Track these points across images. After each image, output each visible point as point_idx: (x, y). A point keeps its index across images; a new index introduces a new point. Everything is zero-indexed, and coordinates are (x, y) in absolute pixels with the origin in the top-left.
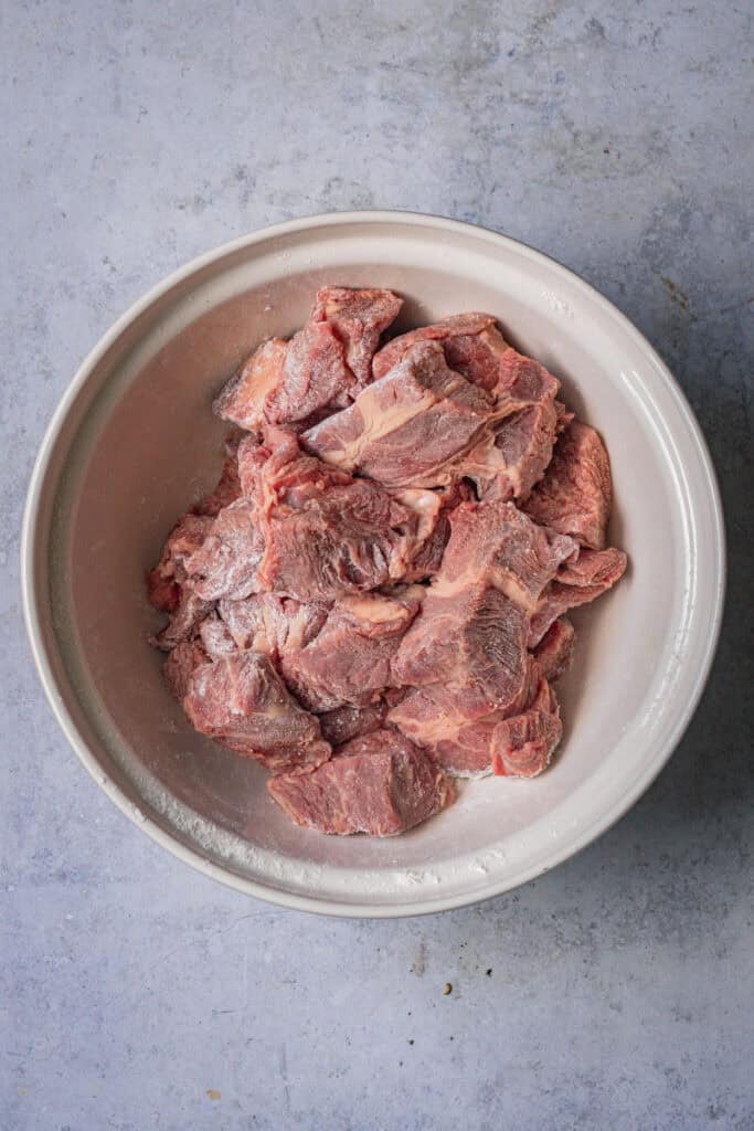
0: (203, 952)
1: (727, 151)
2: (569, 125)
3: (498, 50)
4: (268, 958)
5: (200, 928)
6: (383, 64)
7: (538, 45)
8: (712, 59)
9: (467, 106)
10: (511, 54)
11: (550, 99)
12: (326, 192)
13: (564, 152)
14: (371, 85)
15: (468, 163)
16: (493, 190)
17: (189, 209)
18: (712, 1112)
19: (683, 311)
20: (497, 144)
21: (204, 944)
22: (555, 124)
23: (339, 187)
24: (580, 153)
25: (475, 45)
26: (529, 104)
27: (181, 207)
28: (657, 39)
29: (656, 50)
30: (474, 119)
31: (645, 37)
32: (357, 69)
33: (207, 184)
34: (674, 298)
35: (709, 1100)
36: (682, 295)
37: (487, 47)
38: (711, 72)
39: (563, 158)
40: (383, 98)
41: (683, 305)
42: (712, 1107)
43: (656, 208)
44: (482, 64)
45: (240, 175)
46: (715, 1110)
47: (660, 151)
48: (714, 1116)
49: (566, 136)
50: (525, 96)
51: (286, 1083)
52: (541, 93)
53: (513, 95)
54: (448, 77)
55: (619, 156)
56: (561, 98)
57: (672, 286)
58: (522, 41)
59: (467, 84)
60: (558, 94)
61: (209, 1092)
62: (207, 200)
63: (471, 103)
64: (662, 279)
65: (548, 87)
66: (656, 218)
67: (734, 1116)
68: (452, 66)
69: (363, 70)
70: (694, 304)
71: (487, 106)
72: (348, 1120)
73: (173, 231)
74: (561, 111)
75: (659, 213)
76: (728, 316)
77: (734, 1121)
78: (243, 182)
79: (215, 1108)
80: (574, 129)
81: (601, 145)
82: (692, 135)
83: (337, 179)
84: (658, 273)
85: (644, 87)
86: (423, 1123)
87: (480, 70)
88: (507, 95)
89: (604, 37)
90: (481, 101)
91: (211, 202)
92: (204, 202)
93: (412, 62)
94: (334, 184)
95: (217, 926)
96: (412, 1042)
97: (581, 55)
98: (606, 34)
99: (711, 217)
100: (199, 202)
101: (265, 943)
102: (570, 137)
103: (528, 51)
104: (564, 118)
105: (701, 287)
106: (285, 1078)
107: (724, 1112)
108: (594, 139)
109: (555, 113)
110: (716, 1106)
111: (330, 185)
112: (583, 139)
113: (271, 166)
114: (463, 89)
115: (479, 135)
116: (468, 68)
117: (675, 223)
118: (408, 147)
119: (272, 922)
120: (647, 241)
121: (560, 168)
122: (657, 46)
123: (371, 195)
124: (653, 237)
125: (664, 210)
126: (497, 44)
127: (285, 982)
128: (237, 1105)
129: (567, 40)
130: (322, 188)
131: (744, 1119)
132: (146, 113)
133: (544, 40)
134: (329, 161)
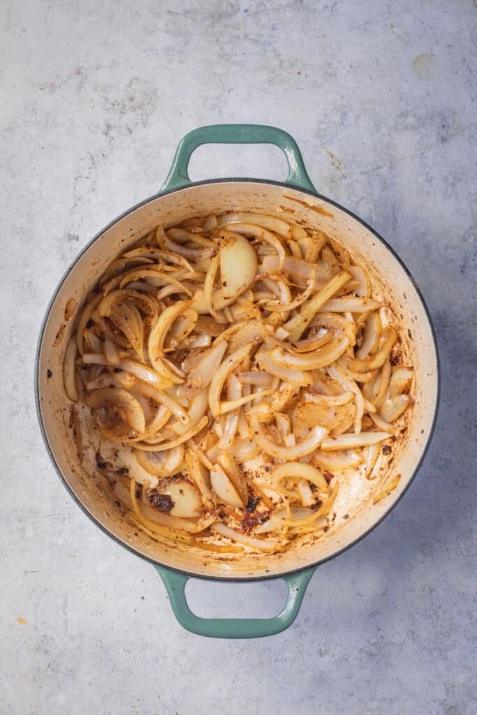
0: (22, 535)
1: (371, 78)
2: (278, 56)
3: (238, 8)
4: (61, 541)
5: (21, 520)
6: (169, 12)
7: (262, 6)
8: (367, 22)
9: (218, 40)
10: (246, 11)
11: (268, 40)
12: (129, 86)
13: (273, 71)
14: (161, 24)
15: (215, 74)
16: (229, 91)
17: (46, 90)
18: (320, 653)
19: (338, 171)
20: (234, 64)
21: (23, 530)
22: (269, 54)
23: (137, 83)
24: (283, 73)
25: (225, 5)
26: (255, 42)
27: (42, 89)
28: (334, 8)
29: (333, 15)
30: (221, 48)
31: (327, 7)
32: (153, 13)
33: (58, 76)
34: (333, 163)
35: (319, 645)
36: (338, 162)
37: (232, 6)
38: (365, 30)
39: (273, 76)
40: (168, 32)
41: (338, 168)
42: (321, 650)
43: (326, 109)
44: (229, 16)
45: (78, 72)
46: (322, 651)
47: (330, 75)
48: (321, 655)
49: (276, 62)
50: (252, 37)
51: (66, 617)
52: (262, 35)
53: (246, 36)
54: (207, 23)
55: (306, 76)
56: (274, 39)
57: (332, 156)
58: (254, 4)
59: (219, 27)
60: (273, 37)
61: (19, 619)
62: (58, 85)
63: (220, 39)
64: (327, 151)
65: (267, 32)
66: (326, 115)
67: (333, 656)
68: (210, 16)
69: (157, 15)
70: (345, 168)
71: (230, 41)
72: (101, 641)
73: (35, 102)
74: (273, 48)
75: (328, 112)
76: (364, 176)
77: (334, 659)
78: (80, 77)
79: (22, 629)
80: (281, 58)
81: (296, 69)
82: (351, 67)
83: (136, 79)
84: (324, 148)
85: (324, 36)
86: (146, 647)
87: (227, 20)
88: (242, 36)
89: (302, 5)
90: (226, 39)
91: (59, 87)
92: (56, 87)
93: (186, 12)
94: (134, 82)
95: (31, 520)
96: (143, 598)
97: (288, 15)
98: (304, 4)
99: (359, 117)
100: (53, 87)
101: (59, 532)
102: (278, 63)
103: (256, 11)
104: (275, 51)
105: (350, 158)
106: (65, 614)
107: (328, 653)
108: (292, 65)
109: (270, 47)
110: (323, 649)
111: (131, 82)
112: (285, 64)
113: (97, 68)
114: (216, 29)
115: (223, 58)
116: (220, 17)
117: (336, 118)
118: (181, 62)
119: (65, 520)
120: (319, 129)
121: (271, 81)
122: (334, 12)
123: (156, 89)
124: (323, 126)
125: (331, 110)
126: (239, 5)
127: (69, 556)
128: (35, 628)
129: (280, 5)
130: (127, 83)
131: (339, 658)
132: (25, 31)
133: (267, 5)
134: (132, 68)
